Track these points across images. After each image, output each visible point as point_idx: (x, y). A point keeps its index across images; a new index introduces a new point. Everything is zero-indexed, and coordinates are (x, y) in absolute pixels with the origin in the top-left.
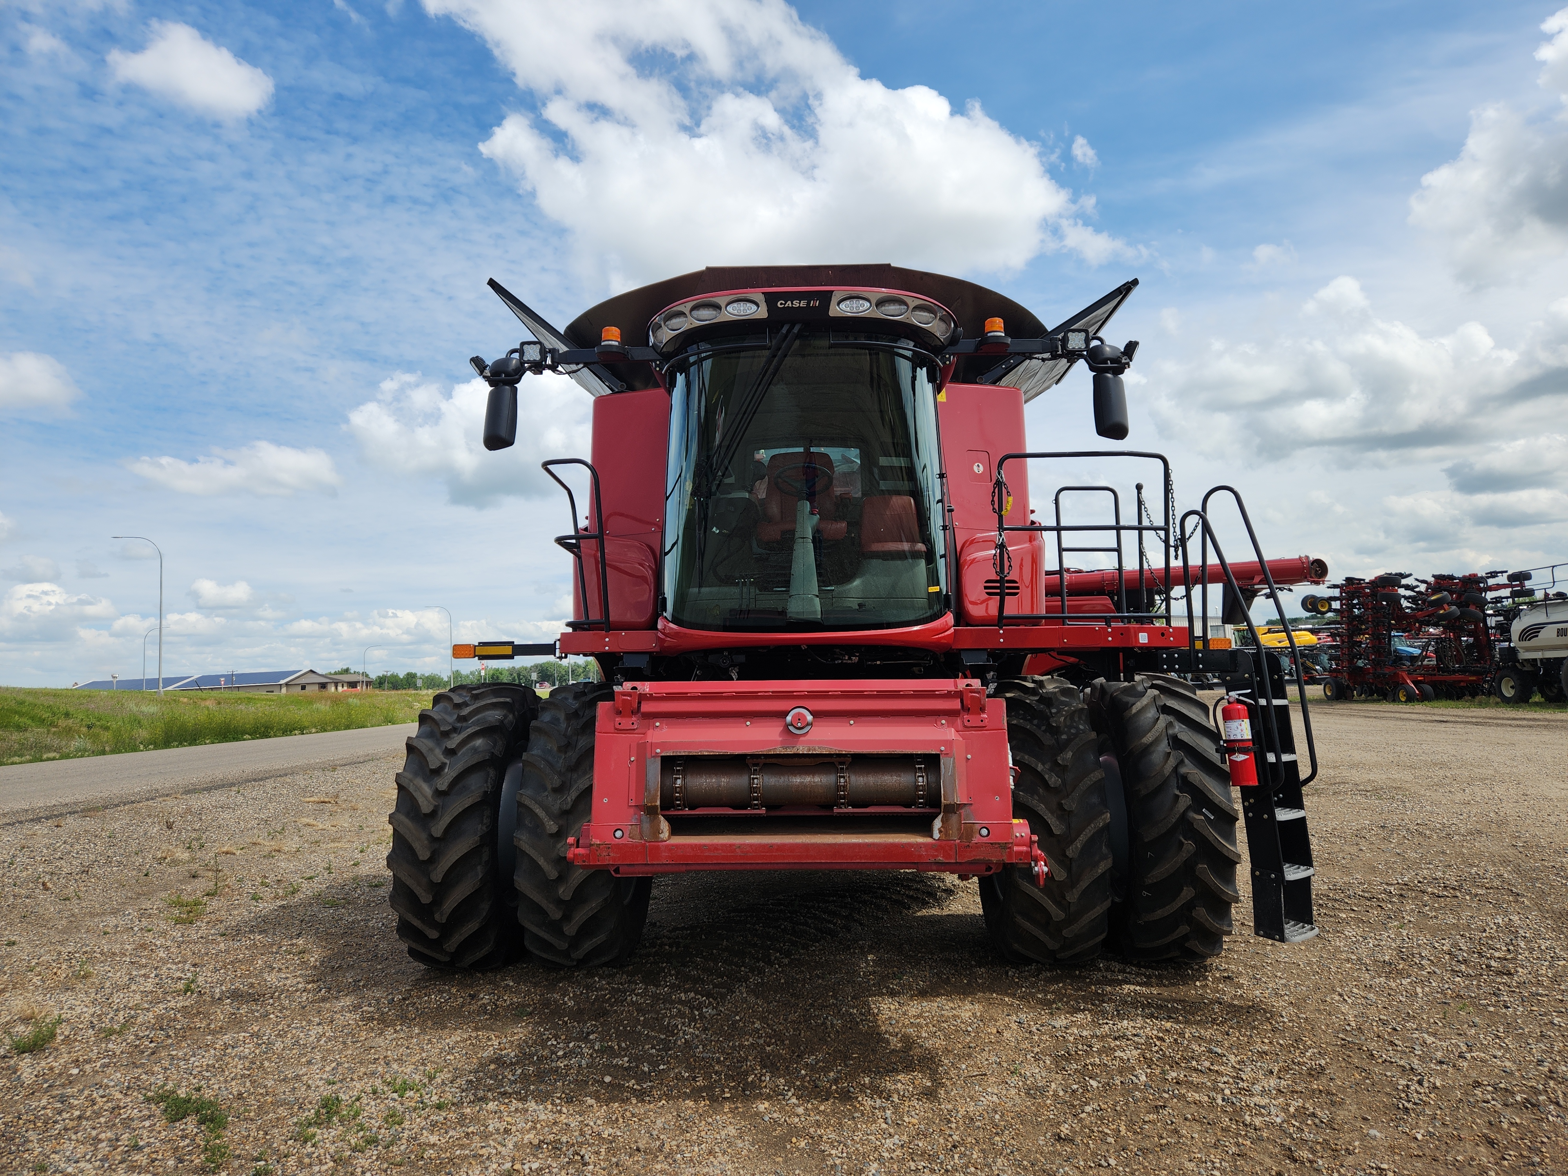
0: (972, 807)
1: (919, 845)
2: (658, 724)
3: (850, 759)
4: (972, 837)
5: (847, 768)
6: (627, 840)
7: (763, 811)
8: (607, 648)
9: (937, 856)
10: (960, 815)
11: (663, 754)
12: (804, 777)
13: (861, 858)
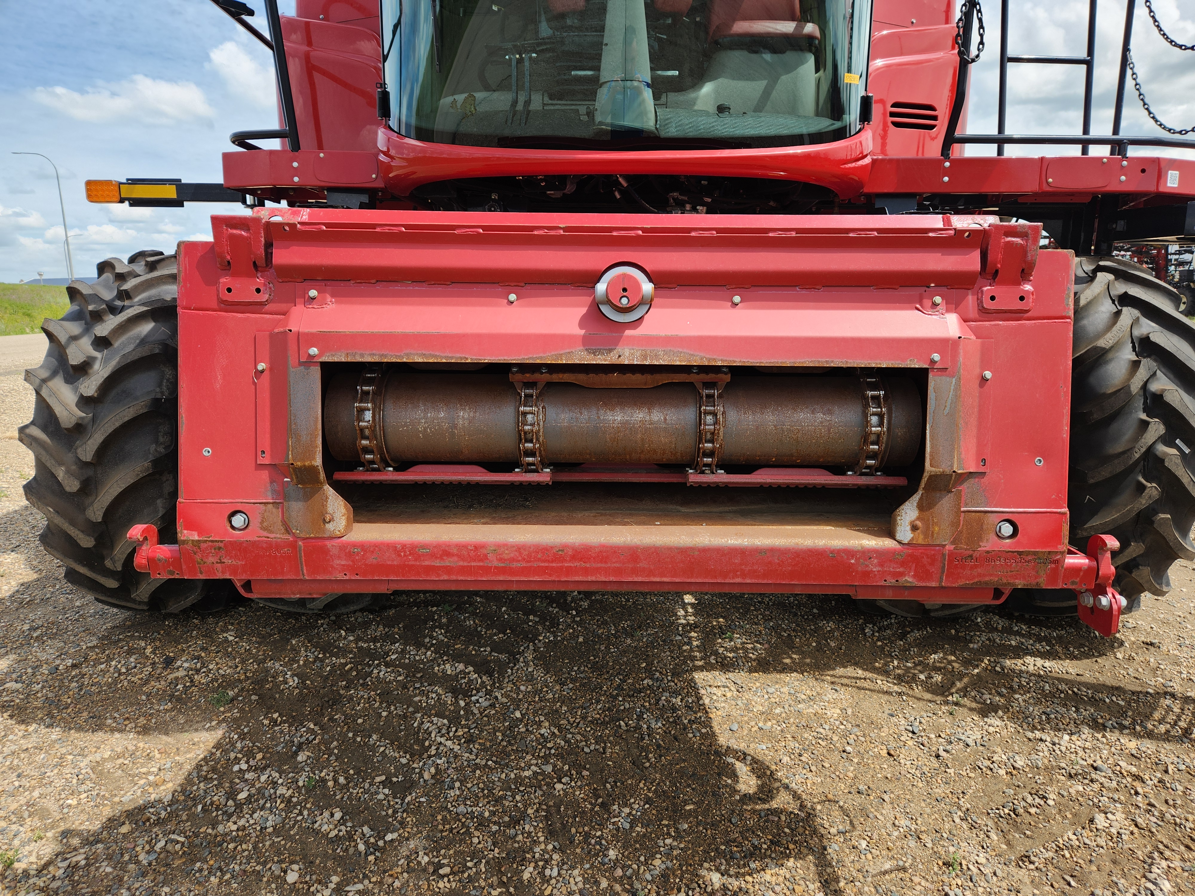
0: (985, 480)
1: (866, 554)
2: (313, 293)
3: (728, 378)
4: (980, 539)
5: (720, 396)
6: (255, 535)
7: (545, 476)
8: (296, 179)
9: (902, 574)
10: (959, 494)
11: (325, 359)
12: (629, 411)
13: (744, 575)
